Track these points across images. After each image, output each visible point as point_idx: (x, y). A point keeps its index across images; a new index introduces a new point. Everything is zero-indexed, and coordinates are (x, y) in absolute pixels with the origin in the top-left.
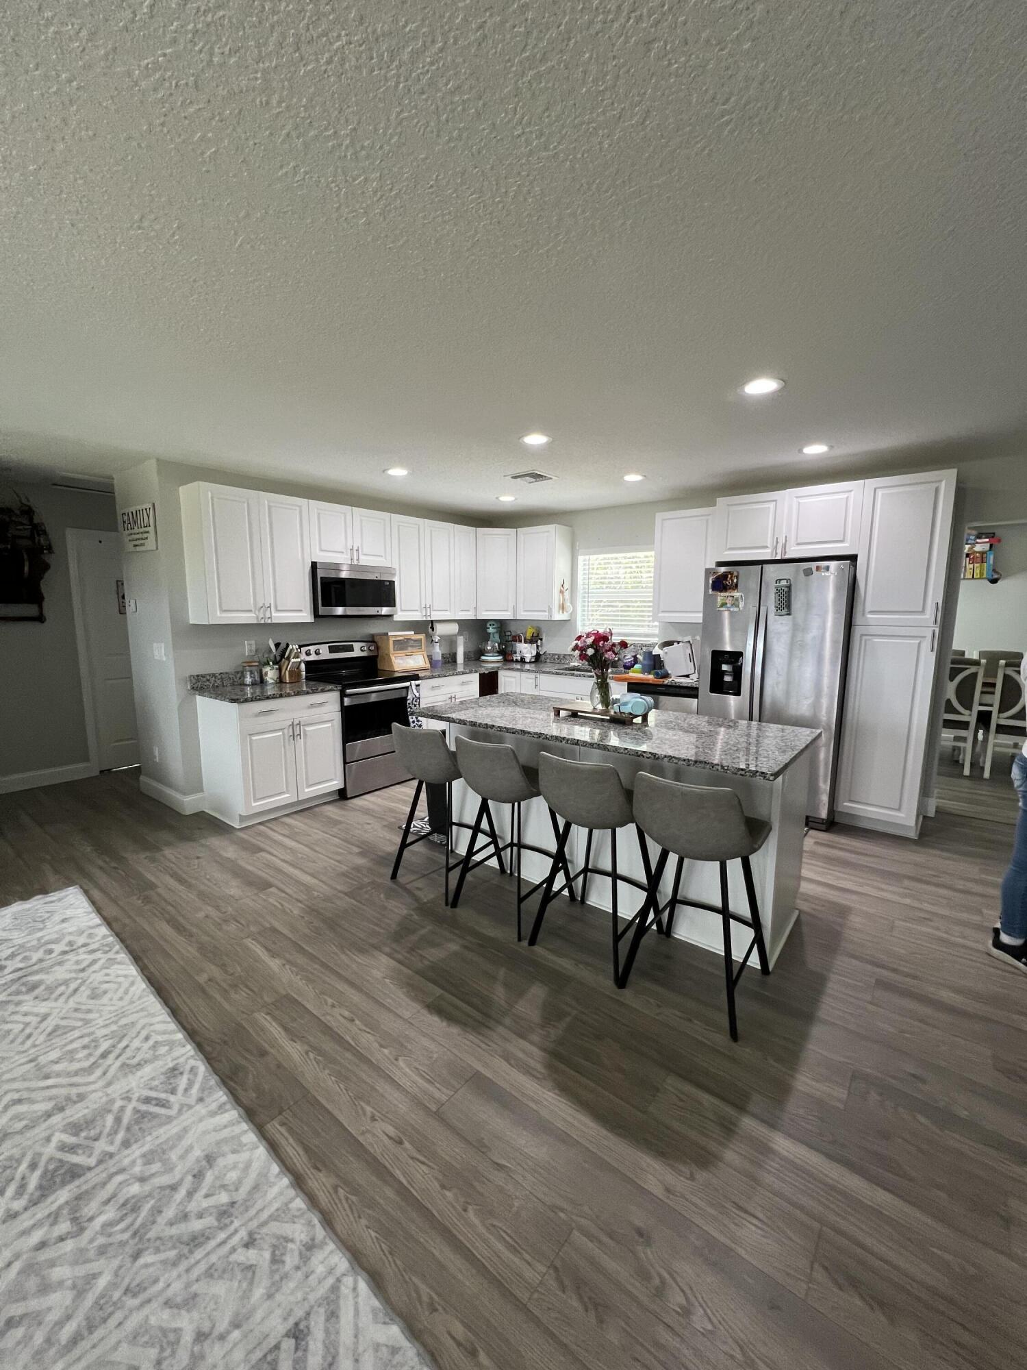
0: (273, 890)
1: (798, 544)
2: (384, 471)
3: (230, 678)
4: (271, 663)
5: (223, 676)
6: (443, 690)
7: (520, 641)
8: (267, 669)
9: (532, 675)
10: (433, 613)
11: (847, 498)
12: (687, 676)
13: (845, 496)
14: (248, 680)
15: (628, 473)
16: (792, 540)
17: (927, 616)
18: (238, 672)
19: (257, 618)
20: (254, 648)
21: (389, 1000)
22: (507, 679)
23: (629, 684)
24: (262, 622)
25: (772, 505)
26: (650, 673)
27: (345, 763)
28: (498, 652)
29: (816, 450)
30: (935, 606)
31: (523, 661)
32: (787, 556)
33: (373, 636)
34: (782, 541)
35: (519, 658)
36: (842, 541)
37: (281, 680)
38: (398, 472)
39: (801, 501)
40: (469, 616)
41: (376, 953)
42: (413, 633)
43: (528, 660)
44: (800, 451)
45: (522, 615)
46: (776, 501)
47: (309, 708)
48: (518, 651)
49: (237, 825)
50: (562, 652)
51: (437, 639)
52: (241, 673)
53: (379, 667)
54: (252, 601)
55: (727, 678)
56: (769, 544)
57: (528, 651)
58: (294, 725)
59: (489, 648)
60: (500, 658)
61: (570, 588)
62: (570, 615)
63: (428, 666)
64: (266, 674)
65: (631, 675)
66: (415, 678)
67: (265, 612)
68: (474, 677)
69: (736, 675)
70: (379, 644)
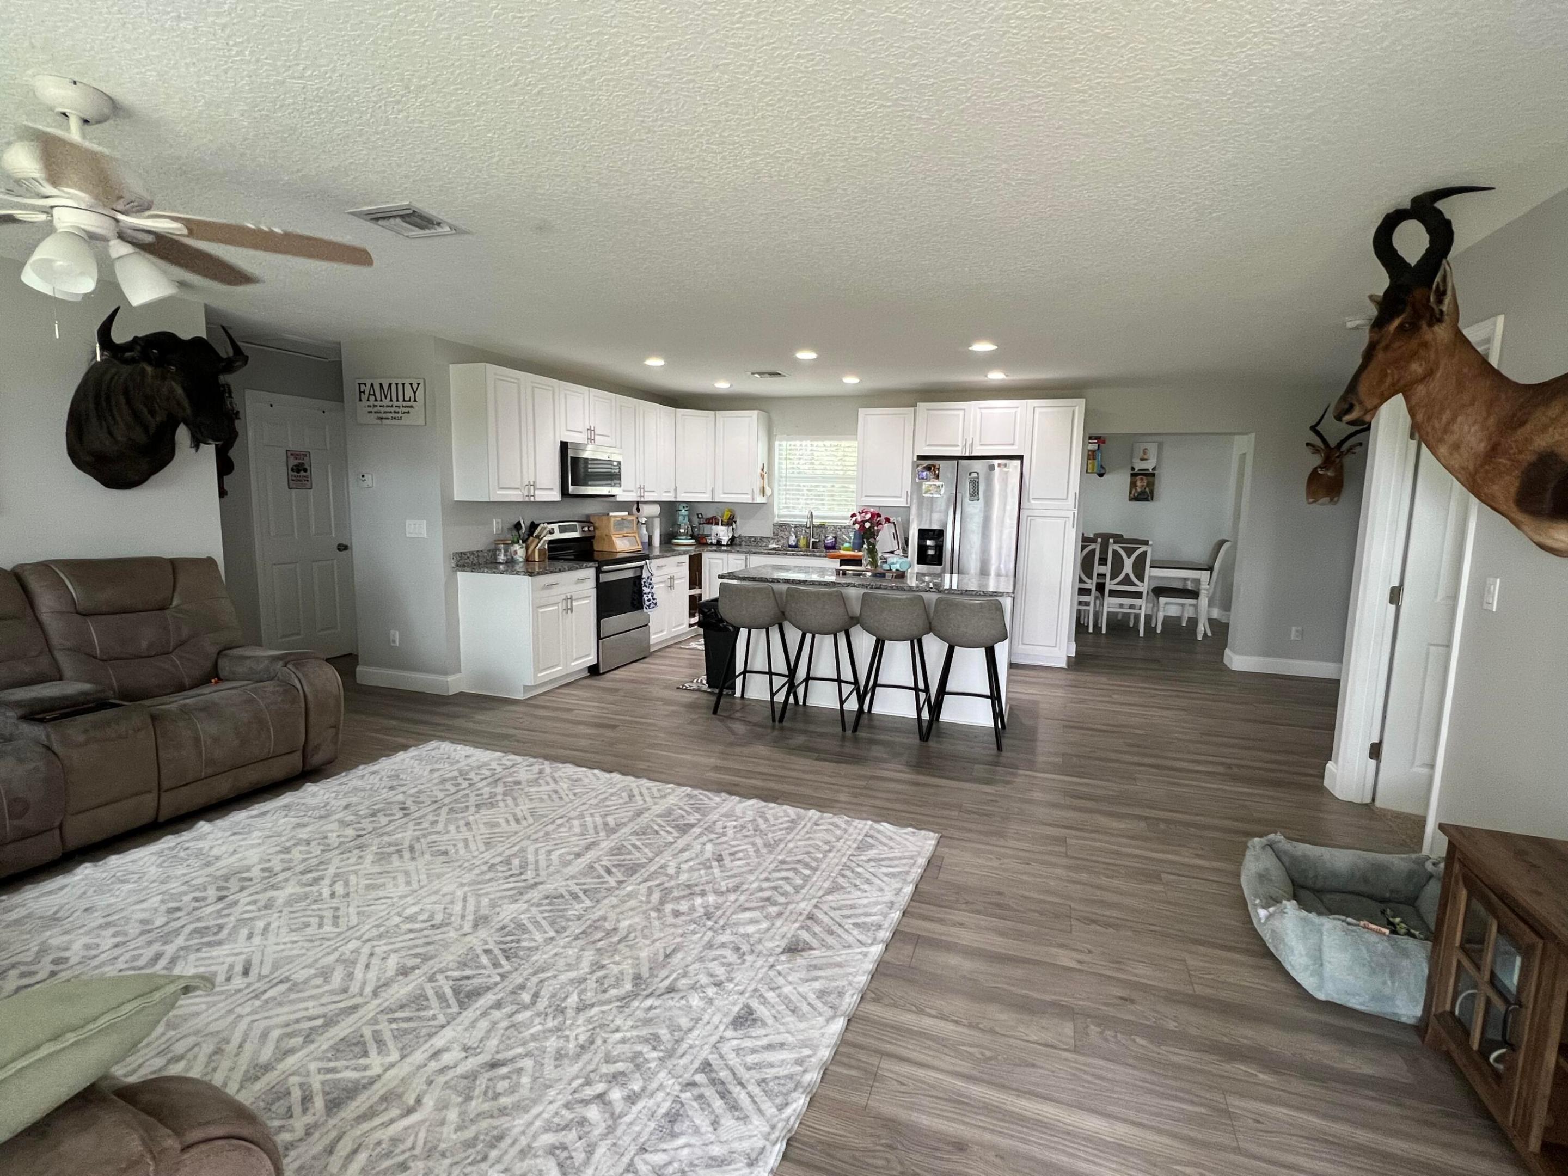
0: (621, 728)
1: (982, 445)
3: (484, 555)
4: (521, 541)
5: (479, 553)
6: (665, 571)
7: (717, 524)
8: (517, 547)
9: (742, 557)
10: (646, 494)
11: (1015, 412)
12: (892, 552)
13: (1014, 410)
14: (502, 557)
15: (847, 376)
16: (977, 441)
17: (1069, 502)
18: (490, 550)
19: (522, 495)
20: (500, 525)
22: (712, 561)
23: (841, 560)
24: (527, 499)
25: (961, 413)
26: (860, 551)
27: (599, 638)
29: (996, 376)
30: (1074, 495)
32: (974, 454)
33: (588, 516)
34: (969, 443)
36: (1012, 444)
37: (528, 560)
38: (655, 362)
39: (983, 411)
40: (669, 497)
41: (751, 746)
42: (626, 513)
43: (724, 543)
44: (985, 376)
45: (721, 497)
46: (964, 409)
47: (576, 583)
48: (713, 534)
49: (520, 696)
50: (758, 535)
51: (644, 520)
52: (494, 552)
53: (595, 548)
54: (519, 480)
55: (931, 552)
56: (960, 443)
57: (723, 533)
58: (567, 599)
59: (682, 531)
60: (693, 541)
61: (767, 472)
62: (768, 498)
63: (640, 547)
64: (516, 552)
65: (842, 552)
66: (645, 557)
67: (529, 490)
68: (686, 558)
69: (939, 548)
70: (597, 525)
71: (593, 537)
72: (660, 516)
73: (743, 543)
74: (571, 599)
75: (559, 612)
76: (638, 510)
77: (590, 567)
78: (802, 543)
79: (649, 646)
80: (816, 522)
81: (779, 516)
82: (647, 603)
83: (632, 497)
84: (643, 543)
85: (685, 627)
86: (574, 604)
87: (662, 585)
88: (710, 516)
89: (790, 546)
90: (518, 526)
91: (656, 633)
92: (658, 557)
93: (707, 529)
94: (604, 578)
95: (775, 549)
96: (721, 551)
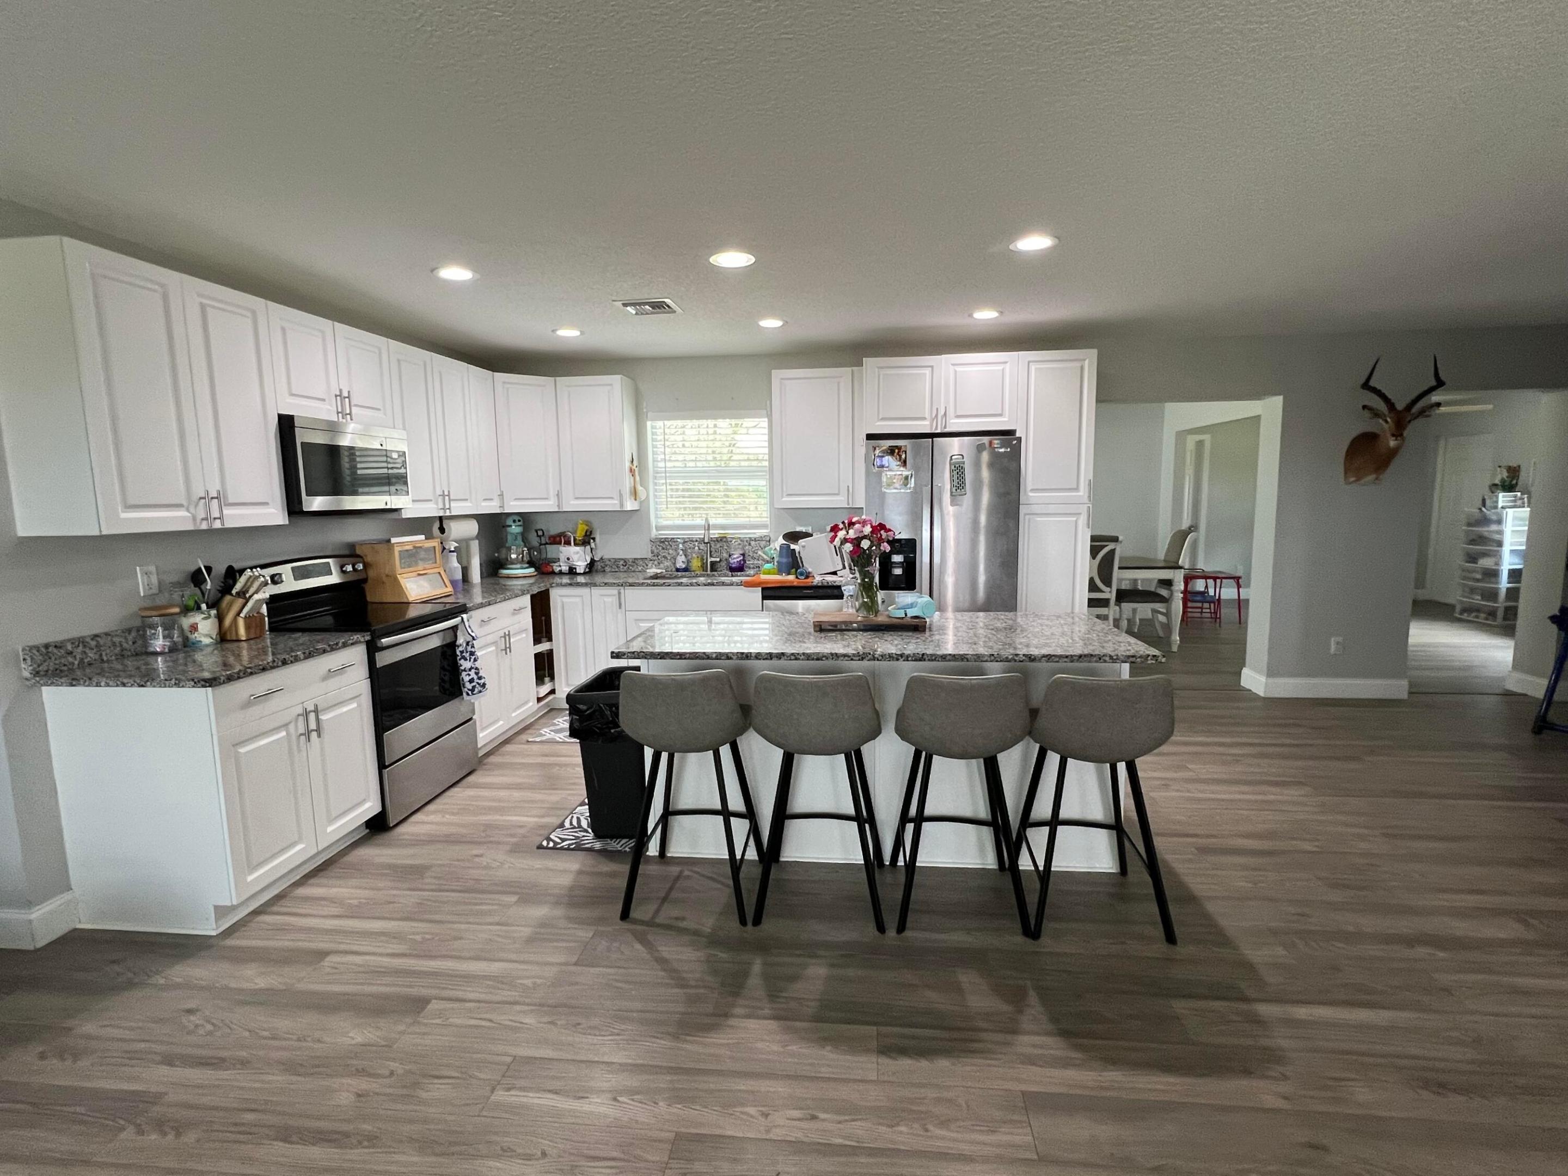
0: (434, 1006)
1: (958, 417)
2: (432, 270)
3: (114, 644)
4: (204, 606)
5: (102, 642)
6: (494, 626)
7: (568, 543)
8: (197, 618)
9: (614, 591)
10: (453, 504)
11: (1003, 370)
12: (835, 573)
13: (1000, 367)
14: (159, 643)
15: (764, 317)
16: (951, 412)
17: (1081, 493)
18: (129, 631)
19: (194, 518)
20: (154, 579)
21: (823, 1069)
22: (565, 600)
23: (763, 589)
24: (204, 526)
25: (927, 372)
26: (789, 574)
27: (382, 766)
28: (528, 563)
29: (986, 315)
30: (1087, 483)
31: (572, 572)
32: (948, 430)
33: (352, 546)
34: (942, 412)
35: (565, 568)
36: (1000, 415)
37: (224, 638)
38: (456, 273)
39: (959, 369)
40: (492, 507)
41: (732, 1022)
42: (423, 537)
43: (580, 570)
44: (971, 315)
45: (572, 505)
46: (932, 367)
47: (325, 678)
48: (563, 557)
49: (210, 928)
50: (629, 555)
51: (453, 546)
52: (141, 631)
53: (369, 599)
54: (182, 487)
55: (898, 571)
56: (927, 415)
57: (578, 557)
58: (306, 714)
59: (513, 556)
60: (532, 570)
61: (639, 466)
62: (641, 503)
63: (450, 589)
64: (194, 628)
65: (764, 577)
66: (463, 609)
67: (208, 509)
68: (526, 601)
69: (910, 567)
70: (369, 559)
71: (365, 580)
72: (477, 537)
73: (607, 569)
74: (316, 711)
75: (289, 742)
76: (442, 530)
77: (352, 644)
78: (696, 564)
79: (476, 749)
80: (715, 533)
81: (658, 528)
82: (469, 686)
83: (430, 510)
84: (454, 583)
85: (532, 705)
86: (323, 717)
87: (493, 648)
88: (554, 531)
89: (678, 570)
90: (197, 578)
91: (483, 729)
92: (481, 606)
93: (551, 551)
94: (384, 659)
95: (656, 577)
96: (579, 585)
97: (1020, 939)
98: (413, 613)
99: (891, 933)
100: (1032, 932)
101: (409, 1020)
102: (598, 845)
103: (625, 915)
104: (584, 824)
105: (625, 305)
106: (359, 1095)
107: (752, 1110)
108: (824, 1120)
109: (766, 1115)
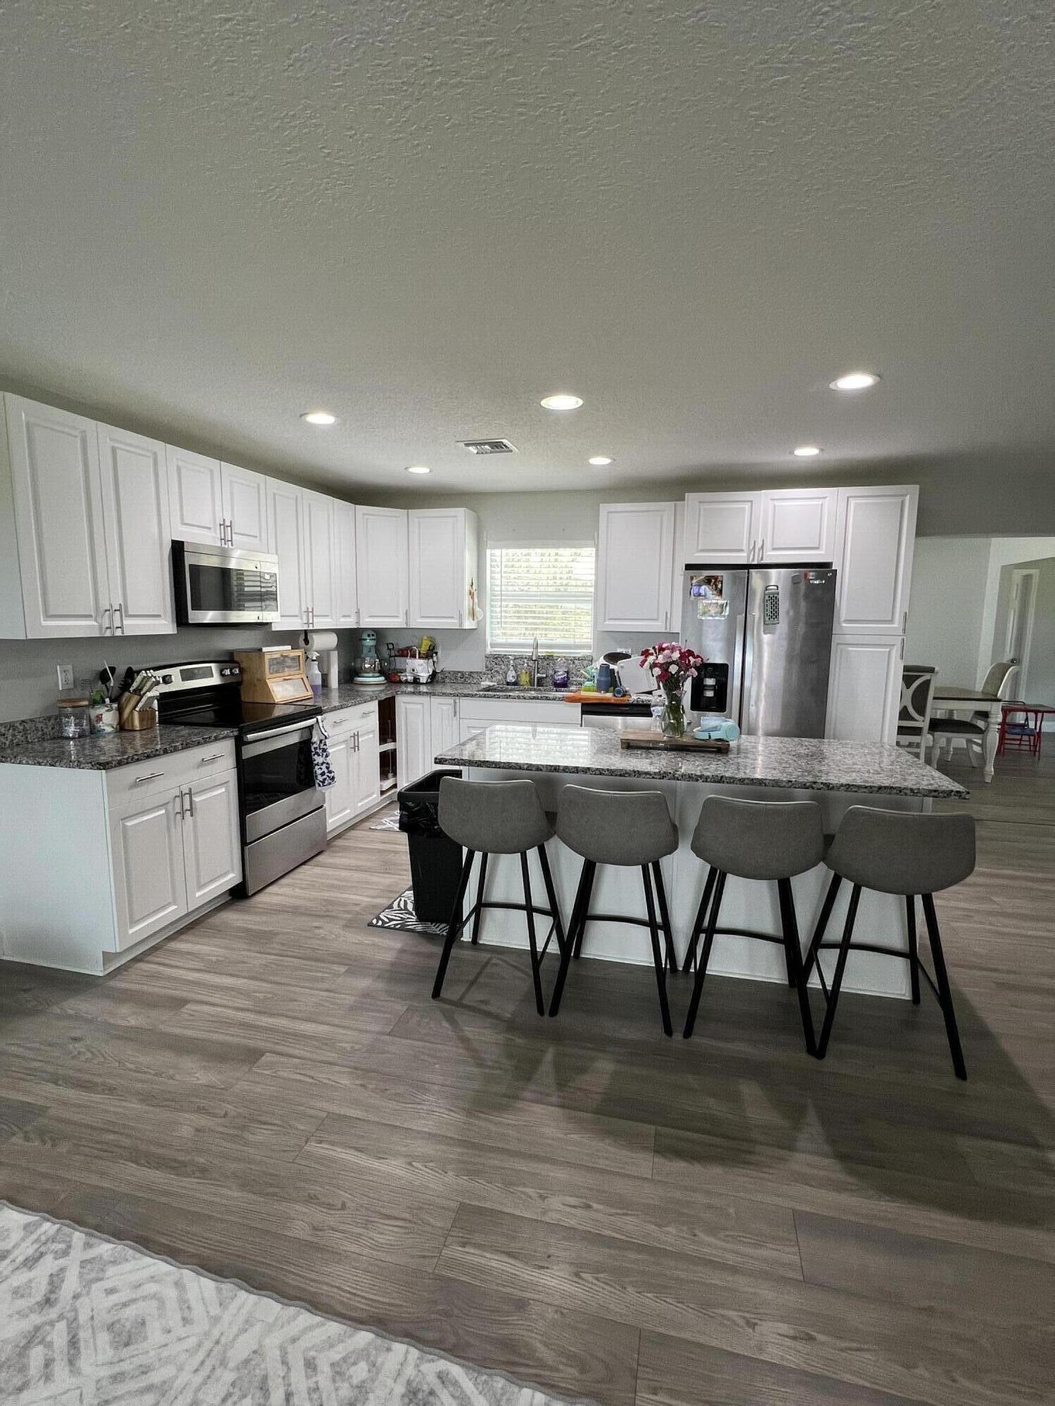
0: (268, 1058)
1: (774, 549)
2: (301, 416)
3: (37, 729)
4: (107, 700)
5: (27, 726)
6: (345, 726)
7: (413, 656)
8: (101, 710)
9: (450, 700)
10: (316, 620)
11: (822, 505)
12: (650, 693)
13: (819, 502)
14: (71, 730)
15: (597, 454)
16: (768, 545)
17: (895, 625)
18: (49, 718)
19: (101, 627)
20: (70, 677)
21: (601, 1161)
23: (583, 705)
24: (108, 634)
25: (747, 506)
26: (607, 691)
27: (244, 843)
28: (379, 672)
29: (807, 453)
30: (903, 615)
31: (416, 681)
32: (765, 561)
33: (231, 653)
34: (759, 545)
35: (410, 678)
36: (817, 548)
37: (122, 728)
38: (321, 419)
39: (777, 503)
40: (349, 623)
41: (520, 1104)
42: (289, 647)
43: (423, 680)
44: (792, 453)
45: (418, 622)
46: (751, 501)
47: (199, 766)
48: (408, 668)
49: (99, 972)
50: (466, 668)
51: (315, 655)
52: (56, 720)
53: (243, 699)
54: (92, 601)
55: (710, 694)
56: (744, 548)
57: (421, 668)
58: (182, 795)
59: (367, 666)
60: (382, 678)
61: (478, 589)
62: (478, 623)
63: (310, 693)
64: (99, 718)
65: (584, 694)
66: (319, 711)
67: (111, 620)
68: (374, 706)
69: (721, 689)
70: (244, 665)
71: (240, 683)
72: (338, 647)
73: (447, 680)
74: (190, 793)
75: (168, 818)
76: (307, 641)
77: (223, 738)
78: (524, 679)
79: (325, 834)
80: (542, 652)
81: (493, 645)
82: (321, 778)
83: (296, 625)
84: (314, 688)
85: (376, 797)
86: (196, 799)
87: (343, 746)
88: (402, 646)
89: (508, 684)
90: (103, 677)
91: (333, 816)
92: (335, 709)
93: (399, 662)
94: (249, 752)
95: (488, 689)
96: (420, 693)
97: (804, 1056)
98: (278, 712)
99: (678, 1036)
100: (817, 1050)
101: (246, 1068)
102: (419, 928)
103: (436, 994)
104: (410, 907)
105: (467, 445)
106: (198, 1130)
107: (529, 1191)
108: (597, 1211)
109: (543, 1198)
